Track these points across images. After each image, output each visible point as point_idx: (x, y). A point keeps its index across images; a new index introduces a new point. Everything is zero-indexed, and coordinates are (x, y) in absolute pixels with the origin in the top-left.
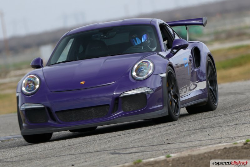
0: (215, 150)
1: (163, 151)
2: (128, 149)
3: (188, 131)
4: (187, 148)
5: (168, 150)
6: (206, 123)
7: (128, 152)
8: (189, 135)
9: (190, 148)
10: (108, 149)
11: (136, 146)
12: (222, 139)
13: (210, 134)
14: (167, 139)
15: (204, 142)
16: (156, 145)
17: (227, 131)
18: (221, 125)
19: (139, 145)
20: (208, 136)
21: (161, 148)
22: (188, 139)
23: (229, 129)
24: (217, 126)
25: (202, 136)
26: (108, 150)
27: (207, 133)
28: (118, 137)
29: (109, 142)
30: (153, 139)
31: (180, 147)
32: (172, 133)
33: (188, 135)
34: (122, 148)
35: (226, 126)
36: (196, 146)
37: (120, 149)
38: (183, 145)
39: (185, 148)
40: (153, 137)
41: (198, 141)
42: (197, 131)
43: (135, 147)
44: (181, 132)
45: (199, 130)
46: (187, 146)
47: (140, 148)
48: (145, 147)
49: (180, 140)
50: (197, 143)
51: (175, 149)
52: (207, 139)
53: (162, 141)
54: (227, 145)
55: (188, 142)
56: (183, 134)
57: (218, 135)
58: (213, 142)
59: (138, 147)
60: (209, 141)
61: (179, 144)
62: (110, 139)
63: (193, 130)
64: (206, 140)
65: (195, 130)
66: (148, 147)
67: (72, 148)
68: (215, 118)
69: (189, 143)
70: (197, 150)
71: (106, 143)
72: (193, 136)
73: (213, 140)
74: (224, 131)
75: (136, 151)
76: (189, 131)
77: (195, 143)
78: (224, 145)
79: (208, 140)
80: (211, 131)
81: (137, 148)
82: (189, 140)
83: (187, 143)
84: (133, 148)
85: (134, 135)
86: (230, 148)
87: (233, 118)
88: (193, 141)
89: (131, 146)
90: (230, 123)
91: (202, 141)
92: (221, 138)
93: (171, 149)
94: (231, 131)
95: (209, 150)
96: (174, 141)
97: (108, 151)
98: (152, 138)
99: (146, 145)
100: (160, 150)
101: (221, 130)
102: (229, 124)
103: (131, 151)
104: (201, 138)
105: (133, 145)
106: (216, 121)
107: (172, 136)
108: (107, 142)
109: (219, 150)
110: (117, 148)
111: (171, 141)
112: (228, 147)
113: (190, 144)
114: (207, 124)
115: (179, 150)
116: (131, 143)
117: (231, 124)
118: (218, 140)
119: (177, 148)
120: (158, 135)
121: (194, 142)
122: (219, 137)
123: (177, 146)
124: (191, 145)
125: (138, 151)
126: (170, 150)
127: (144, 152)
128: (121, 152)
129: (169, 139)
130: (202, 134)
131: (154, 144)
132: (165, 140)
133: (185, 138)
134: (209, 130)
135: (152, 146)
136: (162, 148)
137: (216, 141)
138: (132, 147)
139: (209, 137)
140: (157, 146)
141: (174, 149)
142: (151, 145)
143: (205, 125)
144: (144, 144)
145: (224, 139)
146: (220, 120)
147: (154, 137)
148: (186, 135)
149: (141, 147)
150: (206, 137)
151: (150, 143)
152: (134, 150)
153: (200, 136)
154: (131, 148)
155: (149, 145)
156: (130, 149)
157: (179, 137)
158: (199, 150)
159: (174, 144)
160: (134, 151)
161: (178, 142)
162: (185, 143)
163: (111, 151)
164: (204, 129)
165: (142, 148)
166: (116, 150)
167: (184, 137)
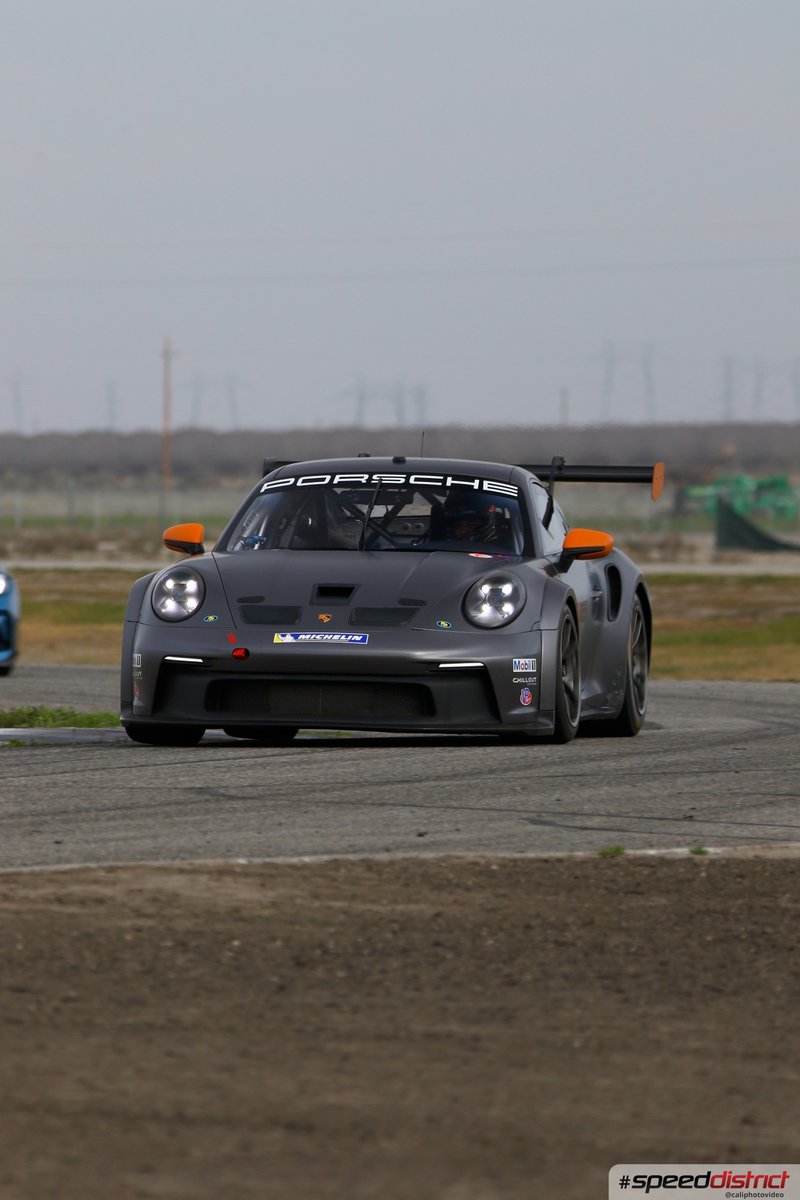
1: (679, 838)
2: (579, 817)
3: (754, 794)
4: (750, 840)
5: (695, 838)
7: (579, 823)
8: (757, 806)
9: (759, 841)
10: (520, 808)
11: (603, 813)
14: (694, 809)
16: (660, 819)
19: (612, 811)
21: (674, 829)
22: (755, 817)
25: (792, 816)
26: (520, 811)
28: (549, 780)
29: (522, 789)
30: (653, 801)
31: (729, 834)
32: (709, 792)
33: (753, 806)
34: (563, 810)
36: (775, 839)
37: (556, 814)
38: (738, 831)
39: (741, 838)
40: (651, 795)
41: (782, 826)
42: (781, 798)
43: (600, 815)
44: (733, 794)
45: (788, 797)
46: (749, 835)
47: (613, 819)
48: (627, 820)
49: (731, 816)
50: (778, 831)
51: (715, 838)
53: (679, 810)
55: (753, 824)
56: (739, 801)
59: (609, 815)
61: (727, 827)
62: (526, 782)
63: (769, 794)
65: (776, 795)
66: (636, 820)
67: (417, 788)
69: (756, 828)
70: (782, 848)
71: (515, 790)
72: (767, 811)
75: (603, 825)
76: (760, 796)
77: (774, 832)
81: (604, 818)
82: (755, 821)
83: (752, 828)
84: (592, 815)
85: (595, 781)
88: (768, 825)
89: (587, 808)
91: (794, 829)
93: (702, 836)
96: (713, 816)
97: (522, 813)
98: (650, 798)
99: (631, 815)
100: (671, 834)
103: (589, 824)
104: (791, 820)
105: (593, 807)
107: (708, 800)
108: (518, 789)
110: (547, 810)
111: (704, 815)
113: (760, 831)
115: (721, 841)
116: (589, 801)
119: (719, 837)
120: (666, 792)
121: (770, 827)
123: (720, 829)
124: (760, 834)
125: (607, 825)
126: (700, 838)
127: (623, 830)
128: (558, 820)
129: (698, 807)
130: (795, 809)
131: (655, 815)
132: (686, 808)
133: (744, 812)
135: (649, 818)
136: (677, 829)
138: (590, 812)
140: (663, 822)
141: (711, 836)
142: (646, 816)
144: (626, 810)
147: (655, 797)
148: (747, 804)
149: (618, 816)
151: (643, 811)
152: (596, 821)
153: (790, 813)
154: (587, 815)
155: (639, 815)
156: (584, 818)
157: (728, 807)
158: (788, 848)
159: (707, 825)
160: (596, 826)
161: (723, 820)
162: (744, 826)
163: (532, 815)
165: (619, 819)
166: (544, 815)
167: (741, 809)
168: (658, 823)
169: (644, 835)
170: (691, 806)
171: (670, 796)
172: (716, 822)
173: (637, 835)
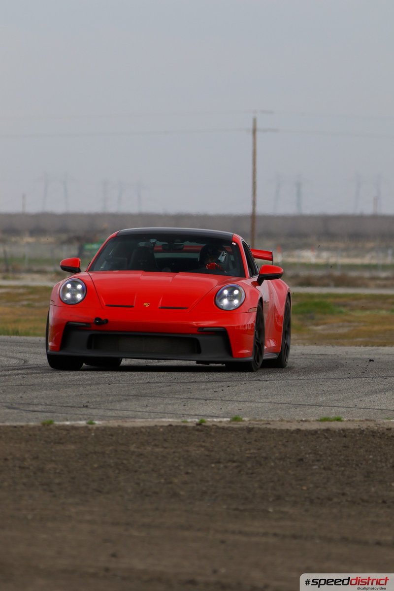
0: (156, 426)
1: (81, 416)
2: (31, 406)
3: (118, 395)
4: (116, 418)
5: (89, 416)
6: (144, 389)
7: (31, 409)
8: (119, 401)
9: (120, 418)
11: (43, 404)
12: (166, 414)
13: (149, 405)
14: (88, 402)
15: (139, 413)
16: (71, 407)
17: (173, 404)
18: (166, 395)
19: (48, 403)
20: (146, 407)
21: (78, 412)
22: (118, 406)
23: (176, 403)
24: (160, 395)
25: (137, 406)
26: (2, 402)
27: (145, 403)
29: (3, 391)
30: (68, 398)
31: (106, 415)
32: (96, 394)
33: (117, 401)
34: (23, 402)
35: (172, 398)
36: (128, 417)
37: (20, 404)
38: (110, 413)
39: (112, 417)
40: (67, 395)
41: (131, 411)
42: (131, 397)
43: (42, 405)
44: (107, 395)
45: (135, 397)
46: (115, 415)
47: (48, 407)
48: (56, 407)
49: (106, 406)
50: (130, 413)
51: (99, 417)
52: (145, 410)
53: (81, 403)
54: (173, 422)
55: (117, 410)
56: (110, 398)
57: (160, 408)
58: (152, 415)
59: (46, 405)
60: (147, 414)
61: (105, 411)
63: (125, 395)
64: (143, 412)
65: (128, 396)
66: (60, 407)
68: (157, 384)
69: (118, 412)
70: (132, 422)
72: (124, 404)
73: (152, 414)
74: (169, 404)
75: (43, 410)
76: (121, 396)
77: (128, 414)
78: (169, 421)
79: (145, 412)
80: (150, 400)
81: (44, 406)
82: (118, 408)
83: (116, 412)
84: (38, 404)
85: (39, 388)
86: (177, 426)
87: (183, 389)
88: (124, 410)
89: (35, 401)
90: (179, 395)
91: (137, 412)
92: (164, 413)
93: (93, 415)
94: (179, 405)
95: (147, 424)
96: (97, 406)
97: (3, 404)
98: (66, 397)
99: (57, 405)
100: (76, 414)
101: (165, 403)
102: (176, 396)
103: (36, 409)
104: (136, 408)
105: (38, 401)
106: (159, 390)
107: (95, 398)
108: (1, 391)
109: (162, 427)
110: (15, 402)
111: (93, 405)
112: (174, 424)
113: (121, 413)
114: (145, 391)
115: (102, 418)
116: (37, 398)
117: (180, 397)
118: (159, 414)
120: (74, 394)
121: (125, 412)
122: (162, 411)
123: (101, 412)
124: (121, 415)
125: (46, 410)
126: (92, 417)
127: (53, 412)
128: (21, 407)
129: (90, 401)
130: (138, 403)
131: (69, 405)
132: (84, 402)
133: (113, 404)
134: (148, 399)
135: (66, 407)
136: (80, 412)
137: (156, 415)
138: (37, 403)
139: (148, 409)
140: (73, 408)
141: (97, 416)
142: (65, 405)
143: (143, 391)
144: (54, 402)
145: (169, 415)
146: (164, 388)
147: (69, 396)
148: (114, 400)
149: (51, 405)
150: (144, 408)
151: (63, 403)
152: (40, 408)
153: (135, 404)
154: (36, 405)
155: (61, 405)
156: (34, 406)
157: (105, 402)
158: (134, 421)
159: (95, 410)
160: (40, 410)
161: (103, 408)
162: (113, 411)
163: (8, 404)
164: (142, 396)
165: (51, 407)
166: (14, 404)
167: (111, 402)
168: (70, 409)
169: (63, 415)
170: (87, 401)
171: (76, 396)
172: (99, 409)
173: (60, 415)
